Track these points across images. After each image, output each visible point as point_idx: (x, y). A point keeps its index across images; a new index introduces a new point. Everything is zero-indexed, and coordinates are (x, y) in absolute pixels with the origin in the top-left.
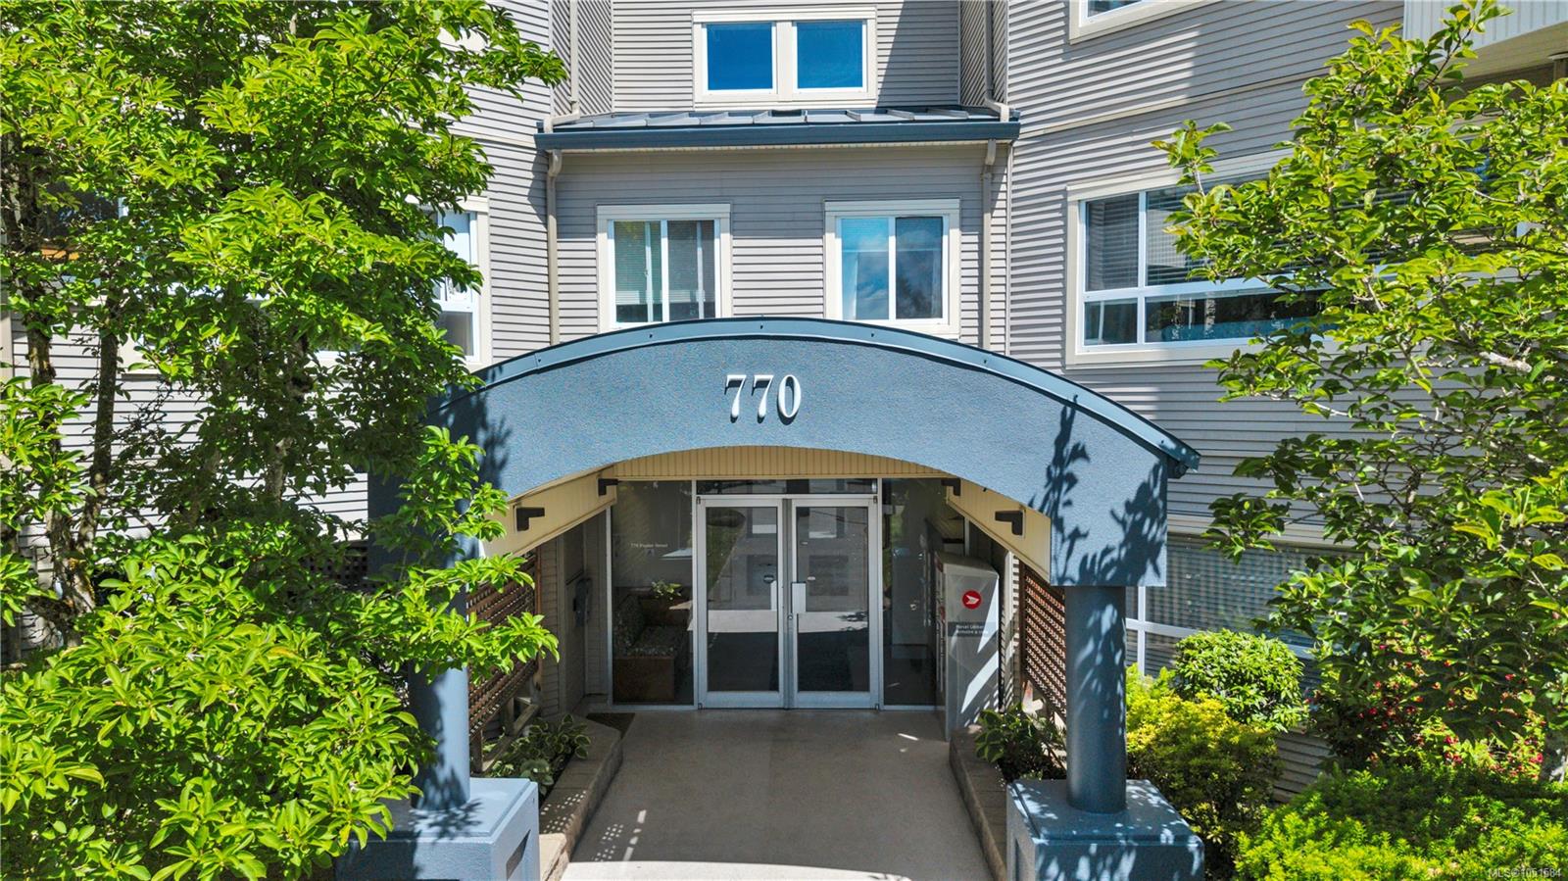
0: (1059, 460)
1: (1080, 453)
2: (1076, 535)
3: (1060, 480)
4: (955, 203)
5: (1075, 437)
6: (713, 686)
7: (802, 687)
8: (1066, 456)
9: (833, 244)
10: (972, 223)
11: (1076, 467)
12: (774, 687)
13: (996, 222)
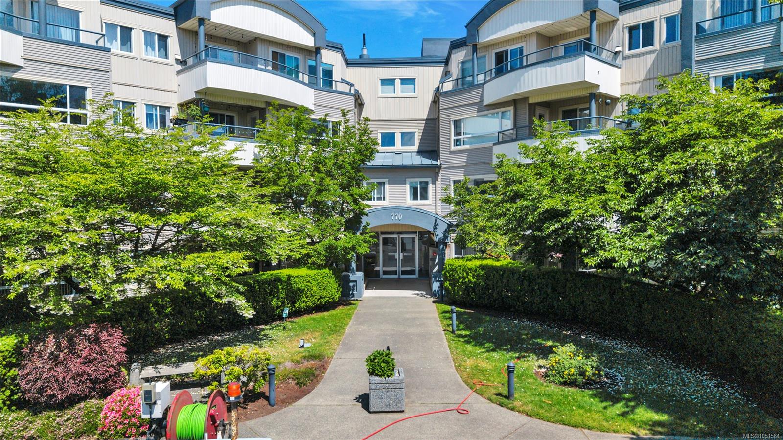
0: (435, 226)
1: (438, 224)
2: (437, 235)
3: (435, 228)
4: (431, 179)
5: (437, 222)
8: (436, 225)
9: (408, 186)
10: (434, 183)
11: (437, 226)
13: (438, 182)
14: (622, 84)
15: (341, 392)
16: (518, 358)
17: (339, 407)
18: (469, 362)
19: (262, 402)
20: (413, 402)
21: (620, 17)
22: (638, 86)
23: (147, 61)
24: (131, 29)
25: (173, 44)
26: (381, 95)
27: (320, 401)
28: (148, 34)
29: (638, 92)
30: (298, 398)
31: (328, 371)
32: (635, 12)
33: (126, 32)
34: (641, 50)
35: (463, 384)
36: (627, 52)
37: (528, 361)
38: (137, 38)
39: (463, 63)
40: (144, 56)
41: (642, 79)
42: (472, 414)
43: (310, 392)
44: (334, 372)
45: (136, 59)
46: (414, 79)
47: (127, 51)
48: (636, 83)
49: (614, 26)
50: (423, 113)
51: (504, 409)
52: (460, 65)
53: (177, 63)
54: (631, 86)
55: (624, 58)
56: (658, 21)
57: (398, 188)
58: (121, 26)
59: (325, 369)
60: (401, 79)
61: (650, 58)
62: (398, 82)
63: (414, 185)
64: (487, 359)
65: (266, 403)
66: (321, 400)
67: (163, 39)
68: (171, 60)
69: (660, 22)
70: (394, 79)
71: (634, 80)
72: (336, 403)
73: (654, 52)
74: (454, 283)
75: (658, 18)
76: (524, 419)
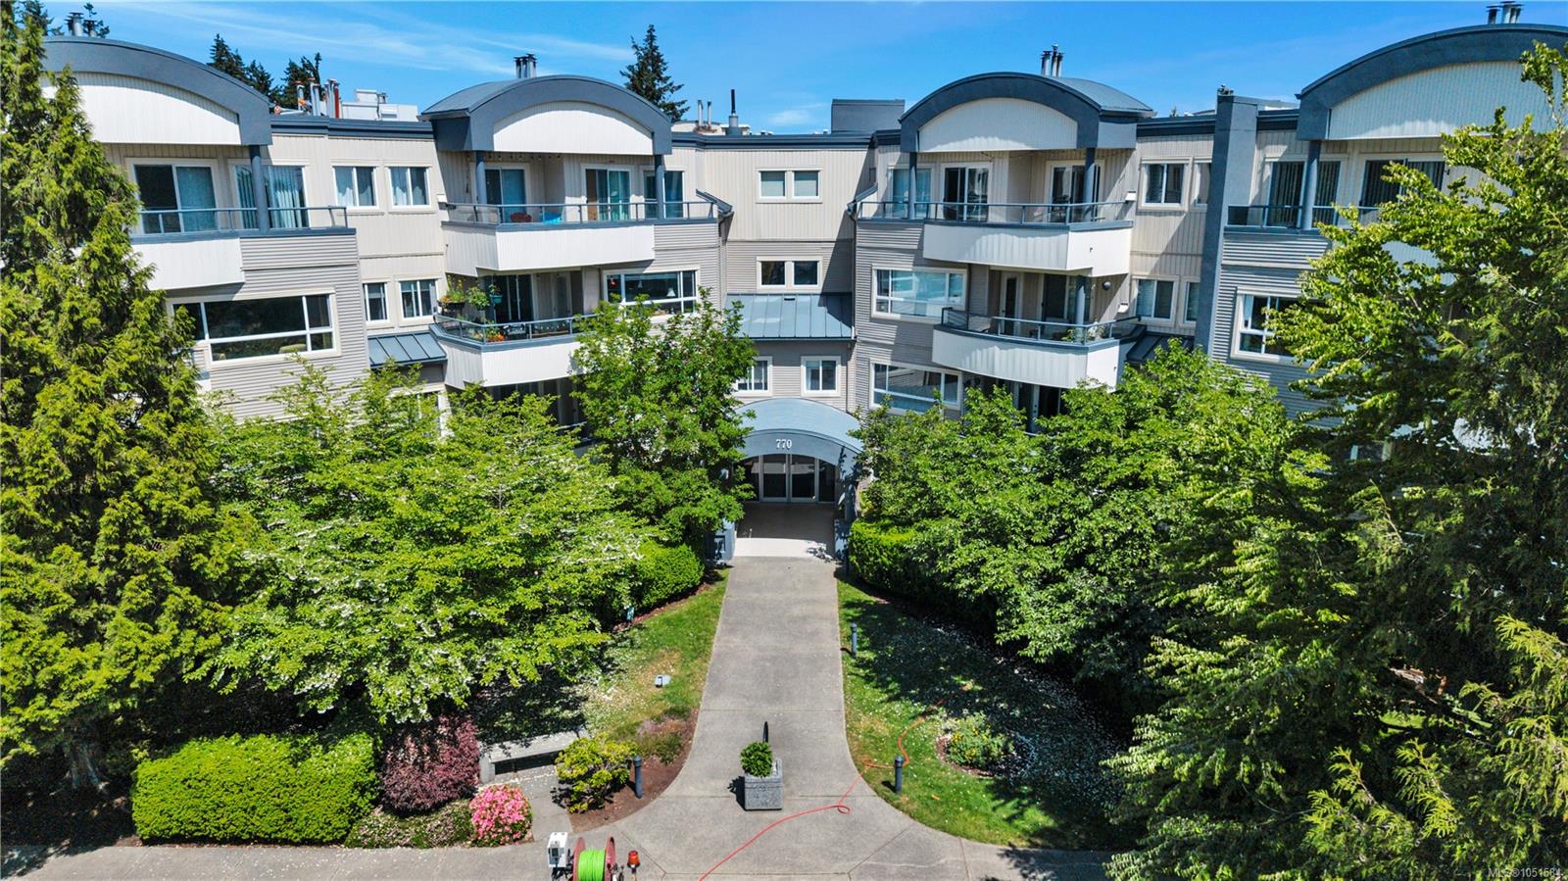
1: (845, 456)
2: (844, 471)
3: (841, 461)
4: (839, 358)
5: (844, 453)
6: (765, 495)
7: (794, 496)
8: (842, 456)
9: (803, 368)
10: (845, 363)
11: (844, 459)
12: (784, 496)
13: (852, 363)
14: (1132, 253)
15: (713, 774)
16: (924, 715)
17: (712, 800)
18: (865, 722)
19: (627, 791)
20: (792, 793)
21: (1138, 146)
22: (1155, 260)
23: (398, 213)
24: (371, 169)
25: (434, 180)
26: (761, 198)
27: (690, 790)
28: (397, 172)
29: (1154, 271)
30: (666, 784)
31: (695, 735)
32: (1159, 143)
33: (366, 174)
34: (1163, 206)
35: (851, 761)
36: (1144, 205)
37: (933, 720)
38: (382, 180)
39: (895, 172)
40: (395, 208)
41: (1160, 251)
42: (855, 813)
43: (677, 774)
44: (702, 738)
45: (383, 214)
46: (817, 172)
47: (368, 204)
48: (1151, 255)
49: (1128, 157)
50: (832, 231)
51: (888, 806)
52: (891, 174)
53: (441, 208)
54: (1144, 258)
55: (1139, 213)
56: (1190, 166)
57: (787, 371)
58: (357, 168)
59: (692, 731)
60: (795, 172)
61: (1175, 222)
62: (790, 177)
63: (814, 365)
64: (887, 716)
65: (633, 793)
66: (691, 788)
67: (419, 173)
68: (432, 206)
69: (1193, 168)
70: (784, 172)
71: (1150, 251)
72: (708, 793)
73: (1180, 213)
74: (863, 560)
75: (1190, 162)
76: (907, 821)
